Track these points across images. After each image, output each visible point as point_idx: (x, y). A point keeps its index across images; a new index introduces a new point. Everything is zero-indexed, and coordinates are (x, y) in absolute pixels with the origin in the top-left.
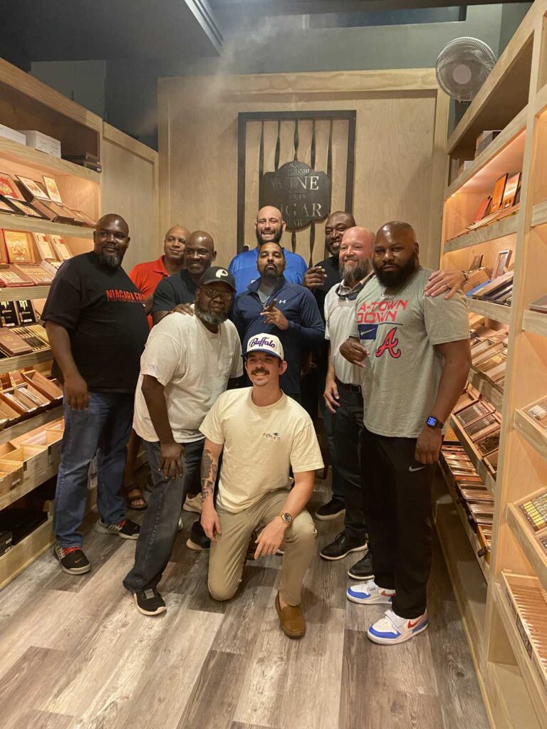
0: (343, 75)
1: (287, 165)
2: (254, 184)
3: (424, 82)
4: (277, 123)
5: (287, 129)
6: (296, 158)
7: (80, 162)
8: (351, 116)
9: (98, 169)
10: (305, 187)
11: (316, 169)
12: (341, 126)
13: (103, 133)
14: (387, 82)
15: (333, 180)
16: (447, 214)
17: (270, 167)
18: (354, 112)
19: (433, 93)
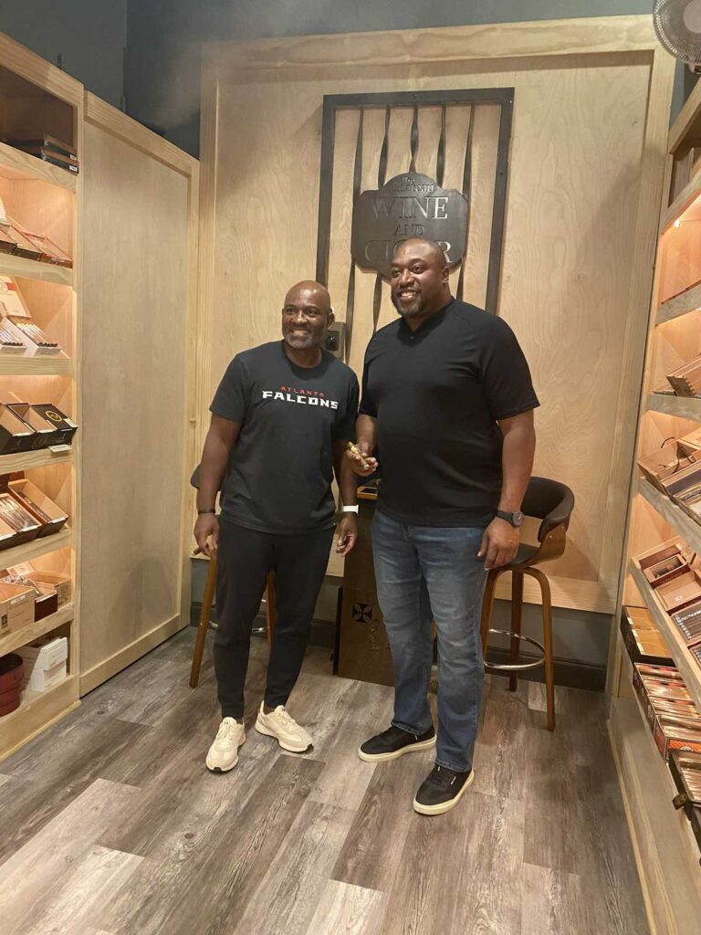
0: (494, 29)
1: (399, 178)
2: (344, 211)
3: (630, 39)
4: (384, 112)
5: (401, 121)
6: (412, 168)
7: (36, 152)
8: (504, 98)
9: (71, 168)
10: (425, 214)
11: (444, 186)
12: (488, 116)
13: (85, 111)
14: (567, 40)
15: (472, 205)
16: (664, 257)
17: (370, 183)
18: (509, 93)
19: (646, 57)
